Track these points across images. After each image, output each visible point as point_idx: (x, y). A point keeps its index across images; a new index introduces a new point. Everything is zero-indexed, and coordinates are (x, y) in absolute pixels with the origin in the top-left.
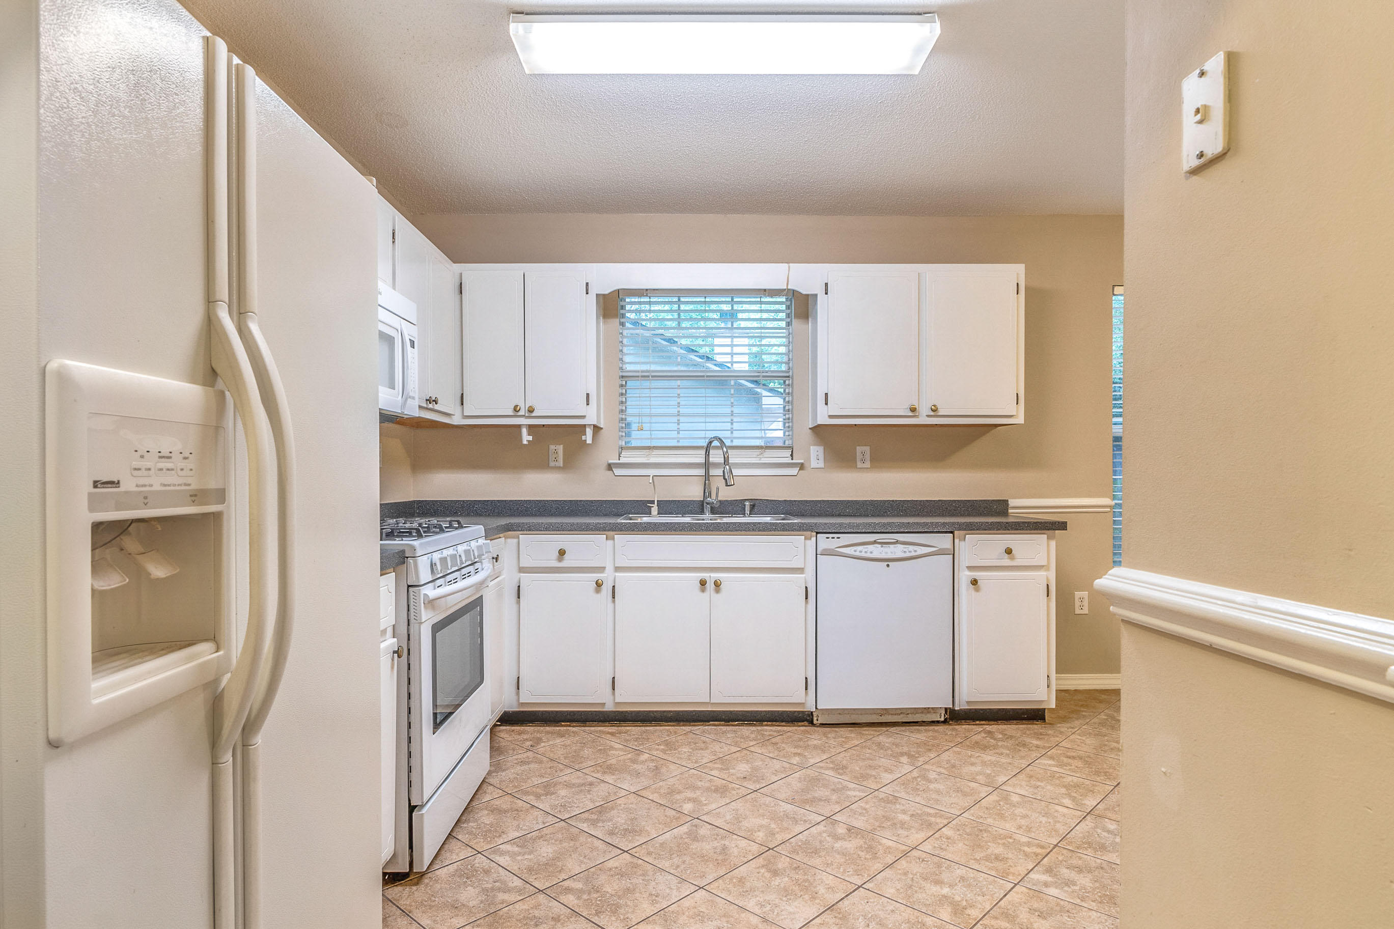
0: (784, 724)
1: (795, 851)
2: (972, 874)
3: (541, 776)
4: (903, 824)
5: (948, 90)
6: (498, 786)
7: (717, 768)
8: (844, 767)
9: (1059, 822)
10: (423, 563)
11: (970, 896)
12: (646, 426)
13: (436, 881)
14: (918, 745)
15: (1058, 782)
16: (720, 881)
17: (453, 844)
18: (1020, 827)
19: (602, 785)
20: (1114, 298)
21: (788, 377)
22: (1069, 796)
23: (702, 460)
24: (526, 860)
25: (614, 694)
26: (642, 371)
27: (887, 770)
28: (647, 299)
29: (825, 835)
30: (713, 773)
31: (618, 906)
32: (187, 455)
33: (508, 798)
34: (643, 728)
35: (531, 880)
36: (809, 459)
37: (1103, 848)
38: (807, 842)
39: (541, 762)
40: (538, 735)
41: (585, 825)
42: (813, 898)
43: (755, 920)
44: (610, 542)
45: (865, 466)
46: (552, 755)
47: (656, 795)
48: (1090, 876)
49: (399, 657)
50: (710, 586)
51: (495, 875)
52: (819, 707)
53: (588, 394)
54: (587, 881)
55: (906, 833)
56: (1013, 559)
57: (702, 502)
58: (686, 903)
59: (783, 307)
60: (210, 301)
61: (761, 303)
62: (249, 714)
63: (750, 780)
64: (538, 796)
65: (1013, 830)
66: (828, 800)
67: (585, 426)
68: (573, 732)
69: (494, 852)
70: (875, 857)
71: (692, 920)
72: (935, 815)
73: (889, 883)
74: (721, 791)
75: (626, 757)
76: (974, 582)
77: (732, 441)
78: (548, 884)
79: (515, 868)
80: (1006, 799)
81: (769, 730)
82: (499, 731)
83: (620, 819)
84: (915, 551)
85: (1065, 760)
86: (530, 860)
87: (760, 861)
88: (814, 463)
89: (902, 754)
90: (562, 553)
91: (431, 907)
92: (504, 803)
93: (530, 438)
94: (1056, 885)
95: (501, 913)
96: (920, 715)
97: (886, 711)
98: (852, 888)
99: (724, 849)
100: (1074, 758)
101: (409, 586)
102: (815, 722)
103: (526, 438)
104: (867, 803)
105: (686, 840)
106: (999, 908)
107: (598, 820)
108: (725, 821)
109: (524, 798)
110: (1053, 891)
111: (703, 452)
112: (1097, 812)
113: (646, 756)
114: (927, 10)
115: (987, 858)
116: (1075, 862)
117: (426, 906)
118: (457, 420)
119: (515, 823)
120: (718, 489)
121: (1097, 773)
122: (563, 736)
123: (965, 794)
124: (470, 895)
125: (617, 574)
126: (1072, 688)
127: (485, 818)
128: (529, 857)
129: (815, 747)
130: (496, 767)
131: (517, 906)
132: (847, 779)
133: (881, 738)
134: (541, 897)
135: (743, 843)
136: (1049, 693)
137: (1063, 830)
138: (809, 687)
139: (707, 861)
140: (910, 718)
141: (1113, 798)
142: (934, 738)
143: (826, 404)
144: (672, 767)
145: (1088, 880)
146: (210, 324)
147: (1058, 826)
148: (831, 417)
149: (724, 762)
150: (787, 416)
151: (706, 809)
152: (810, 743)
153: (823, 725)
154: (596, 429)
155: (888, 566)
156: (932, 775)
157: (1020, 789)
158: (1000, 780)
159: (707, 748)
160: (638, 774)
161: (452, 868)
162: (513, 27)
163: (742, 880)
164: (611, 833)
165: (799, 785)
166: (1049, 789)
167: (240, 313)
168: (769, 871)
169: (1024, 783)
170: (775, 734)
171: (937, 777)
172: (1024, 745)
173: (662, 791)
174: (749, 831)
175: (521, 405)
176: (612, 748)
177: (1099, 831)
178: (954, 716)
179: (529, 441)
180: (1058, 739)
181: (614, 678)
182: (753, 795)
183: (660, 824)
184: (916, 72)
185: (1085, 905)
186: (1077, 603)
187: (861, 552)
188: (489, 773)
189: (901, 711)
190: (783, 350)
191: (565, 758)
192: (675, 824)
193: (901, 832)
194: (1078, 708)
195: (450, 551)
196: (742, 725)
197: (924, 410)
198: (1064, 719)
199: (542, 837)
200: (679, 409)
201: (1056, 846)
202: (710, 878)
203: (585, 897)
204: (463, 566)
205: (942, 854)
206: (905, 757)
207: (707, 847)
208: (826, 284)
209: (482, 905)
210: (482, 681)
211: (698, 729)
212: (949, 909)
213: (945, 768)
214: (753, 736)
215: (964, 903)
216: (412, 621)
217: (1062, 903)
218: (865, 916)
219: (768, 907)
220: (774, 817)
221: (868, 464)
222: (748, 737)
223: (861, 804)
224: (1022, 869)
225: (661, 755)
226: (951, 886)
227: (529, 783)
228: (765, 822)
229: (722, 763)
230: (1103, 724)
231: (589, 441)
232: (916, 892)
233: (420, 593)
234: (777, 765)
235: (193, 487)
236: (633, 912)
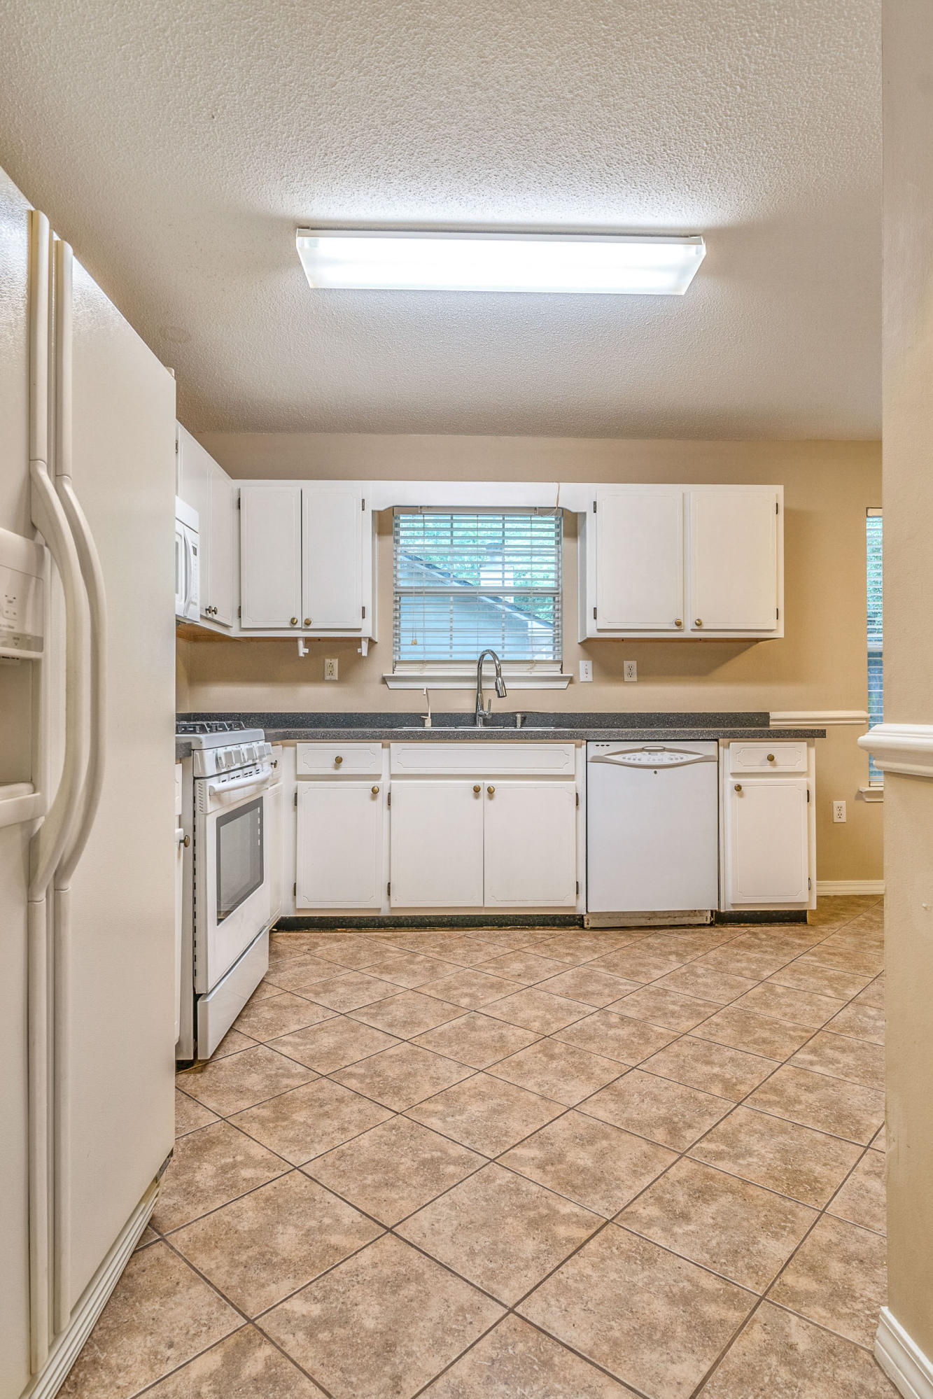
0: (555, 928)
1: (570, 1038)
2: (740, 1055)
3: (320, 976)
4: (673, 1013)
5: (712, 312)
6: (277, 985)
7: (491, 967)
8: (616, 965)
9: (822, 1009)
10: (209, 756)
11: (739, 1073)
12: (420, 641)
13: (220, 1069)
14: (686, 945)
15: (820, 975)
16: (499, 1065)
17: (235, 1036)
18: (785, 1015)
19: (380, 983)
20: (868, 519)
21: (558, 593)
22: (831, 987)
23: (475, 674)
24: (309, 1049)
25: (389, 899)
26: (416, 588)
27: (657, 967)
28: (420, 518)
29: (599, 1024)
30: (488, 971)
31: (400, 1088)
32: (12, 599)
33: (287, 996)
34: (418, 933)
35: (314, 1067)
36: (578, 673)
37: (864, 1031)
38: (581, 1030)
39: (319, 964)
40: (315, 940)
41: (365, 1018)
42: (589, 1078)
43: (533, 1098)
44: (386, 750)
45: (631, 679)
46: (329, 958)
47: (433, 991)
48: (853, 1055)
49: (186, 846)
50: (484, 792)
51: (278, 1063)
52: (589, 911)
53: (363, 608)
54: (369, 1067)
55: (677, 1021)
56: (775, 765)
57: (475, 714)
58: (467, 1084)
59: (553, 526)
60: (31, 459)
61: (531, 522)
62: (62, 859)
63: (524, 977)
64: (317, 994)
65: (779, 1017)
66: (600, 994)
67: (359, 639)
68: (350, 937)
69: (276, 1043)
70: (647, 1041)
71: (473, 1099)
72: (704, 1006)
73: (662, 1064)
74: (498, 987)
75: (401, 959)
76: (738, 788)
77: (503, 656)
78: (330, 1070)
79: (297, 1056)
80: (771, 990)
81: (540, 933)
82: (276, 937)
83: (399, 1012)
84: (682, 758)
85: (827, 956)
86: (312, 1049)
87: (537, 1047)
88: (583, 677)
89: (670, 953)
90: (339, 760)
91: (216, 1092)
92: (285, 1000)
93: (307, 651)
94: (821, 1063)
95: (285, 1096)
96: (688, 918)
97: (654, 914)
98: (625, 1069)
99: (502, 1037)
100: (834, 954)
101: (195, 778)
102: (586, 926)
103: (303, 650)
104: (638, 995)
105: (464, 1030)
106: (768, 1084)
107: (377, 1014)
108: (502, 1013)
109: (304, 996)
110: (818, 1068)
111: (475, 666)
112: (857, 1001)
113: (422, 957)
114: (693, 233)
115: (755, 1042)
116: (838, 1043)
117: (210, 1091)
118: (234, 633)
119: (296, 1017)
120: (490, 701)
121: (857, 967)
122: (339, 941)
123: (732, 987)
124: (254, 1081)
125: (393, 782)
126: (832, 894)
127: (266, 1013)
128: (311, 1047)
129: (587, 948)
130: (274, 968)
131: (301, 1089)
132: (618, 975)
133: (651, 940)
134: (324, 1081)
135: (520, 1032)
136: (810, 894)
137: (825, 1016)
138: (580, 894)
139: (485, 1048)
140: (678, 921)
141: (874, 988)
142: (702, 939)
143: (595, 618)
144: (448, 966)
145: (850, 1058)
146: (31, 480)
147: (821, 1013)
148: (599, 630)
149: (498, 962)
150: (557, 632)
151: (483, 1003)
152: (581, 944)
153: (592, 929)
154: (372, 642)
155: (656, 772)
156: (700, 971)
157: (783, 982)
158: (765, 974)
159: (481, 950)
160: (414, 974)
161: (235, 1058)
162: (299, 240)
163: (520, 1064)
164: (391, 1025)
165: (572, 981)
166: (813, 981)
167: (58, 476)
168: (546, 1055)
169: (788, 977)
170: (548, 937)
171: (704, 972)
172: (787, 944)
173: (439, 988)
174: (525, 1021)
175: (298, 617)
176: (388, 951)
177: (860, 1016)
178: (721, 919)
179: (305, 654)
180: (819, 938)
181: (389, 884)
182: (528, 990)
183: (438, 1016)
184: (683, 293)
185: (849, 1080)
186: (836, 812)
187: (629, 759)
188: (268, 974)
189: (669, 914)
190: (553, 567)
191: (343, 960)
192: (453, 1016)
193: (672, 1020)
194: (837, 912)
195: (234, 748)
196: (515, 929)
197: (689, 625)
198: (824, 921)
199: (323, 1029)
200: (451, 625)
201: (820, 1030)
202: (490, 1062)
203: (368, 1081)
204: (245, 764)
205: (712, 1039)
206: (674, 956)
207: (485, 1036)
208: (595, 503)
209: (266, 1090)
210: (261, 882)
211: (472, 933)
212: (720, 1086)
213: (712, 965)
214: (526, 938)
215: (734, 1080)
216: (198, 812)
217: (827, 1078)
218: (639, 1093)
219: (547, 1087)
220: (549, 1009)
221: (635, 678)
222: (521, 940)
223: (632, 996)
224: (788, 1050)
225: (436, 956)
226: (722, 1066)
227: (308, 983)
228: (540, 1013)
229: (497, 963)
230: (862, 925)
231: (365, 654)
232: (688, 1071)
233: (206, 785)
234: (550, 964)
235: (15, 630)
236: (415, 1093)
